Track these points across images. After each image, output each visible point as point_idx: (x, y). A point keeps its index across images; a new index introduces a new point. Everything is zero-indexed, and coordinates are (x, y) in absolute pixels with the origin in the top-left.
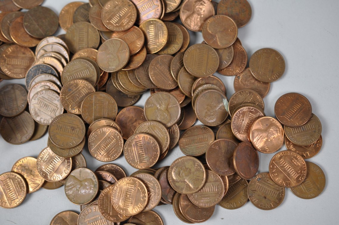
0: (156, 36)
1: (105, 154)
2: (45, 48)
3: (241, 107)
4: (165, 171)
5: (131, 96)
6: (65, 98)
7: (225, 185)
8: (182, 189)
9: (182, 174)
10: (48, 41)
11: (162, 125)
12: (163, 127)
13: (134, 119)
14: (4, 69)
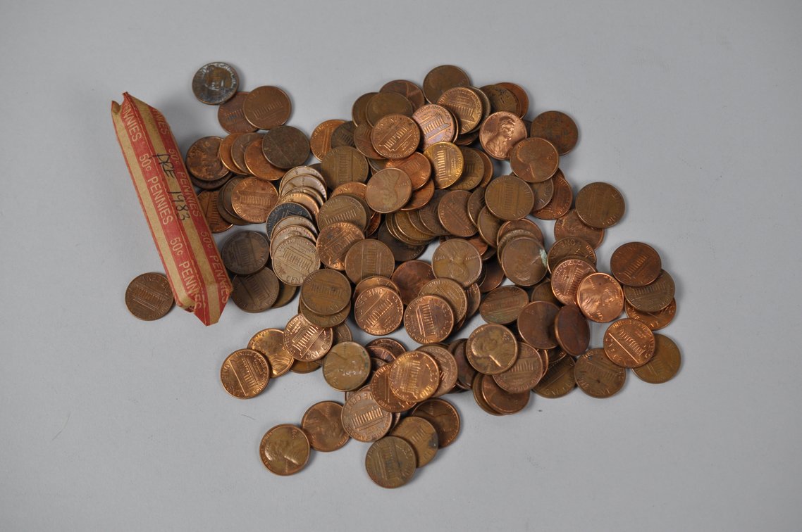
0: (448, 165)
1: (378, 325)
2: (293, 182)
3: (565, 260)
4: (462, 344)
5: (413, 247)
6: (324, 247)
7: (544, 362)
8: (485, 368)
9: (485, 348)
10: (297, 173)
11: (456, 284)
12: (459, 286)
13: (418, 277)
14: (237, 209)
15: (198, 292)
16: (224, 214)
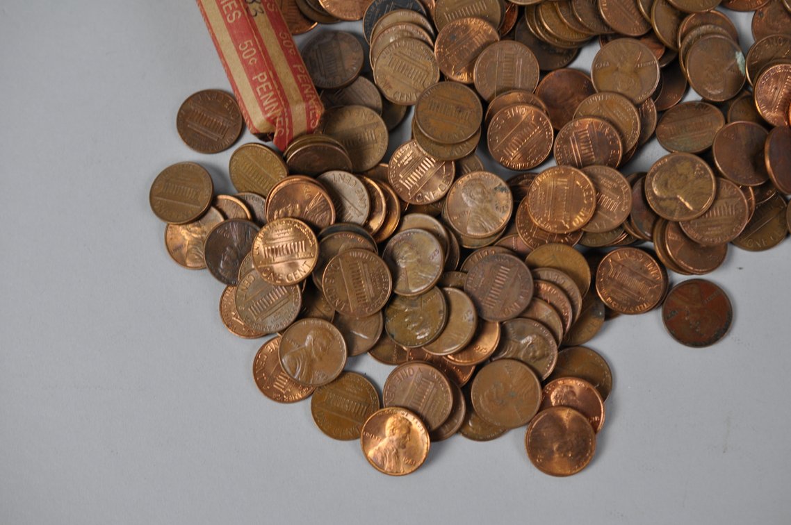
1: (519, 156)
3: (771, 66)
4: (640, 180)
5: (561, 51)
6: (445, 53)
7: (750, 203)
8: (672, 213)
9: (671, 186)
11: (625, 100)
12: (629, 103)
13: (570, 92)
14: (324, 2)
15: (280, 114)
16: (305, 9)
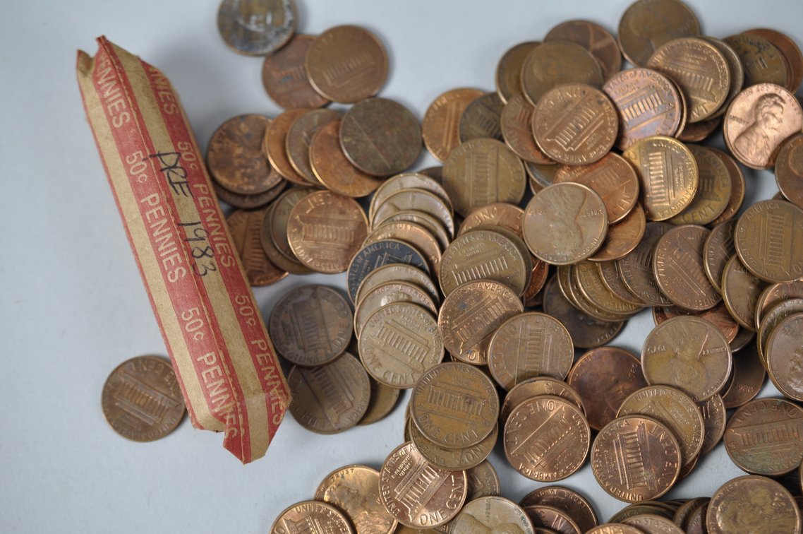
0: (669, 180)
1: (543, 464)
2: (396, 202)
5: (602, 323)
6: (451, 325)
9: (741, 520)
10: (401, 184)
11: (685, 397)
12: (690, 401)
13: (613, 378)
14: (298, 247)
15: (231, 410)
16: (273, 254)
